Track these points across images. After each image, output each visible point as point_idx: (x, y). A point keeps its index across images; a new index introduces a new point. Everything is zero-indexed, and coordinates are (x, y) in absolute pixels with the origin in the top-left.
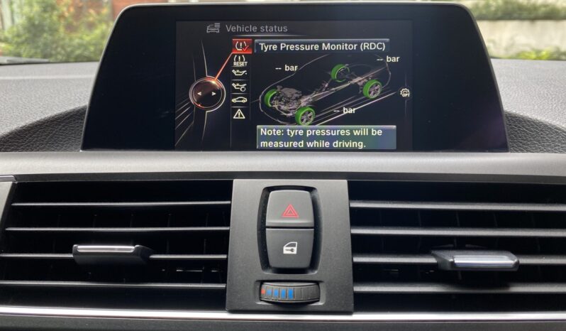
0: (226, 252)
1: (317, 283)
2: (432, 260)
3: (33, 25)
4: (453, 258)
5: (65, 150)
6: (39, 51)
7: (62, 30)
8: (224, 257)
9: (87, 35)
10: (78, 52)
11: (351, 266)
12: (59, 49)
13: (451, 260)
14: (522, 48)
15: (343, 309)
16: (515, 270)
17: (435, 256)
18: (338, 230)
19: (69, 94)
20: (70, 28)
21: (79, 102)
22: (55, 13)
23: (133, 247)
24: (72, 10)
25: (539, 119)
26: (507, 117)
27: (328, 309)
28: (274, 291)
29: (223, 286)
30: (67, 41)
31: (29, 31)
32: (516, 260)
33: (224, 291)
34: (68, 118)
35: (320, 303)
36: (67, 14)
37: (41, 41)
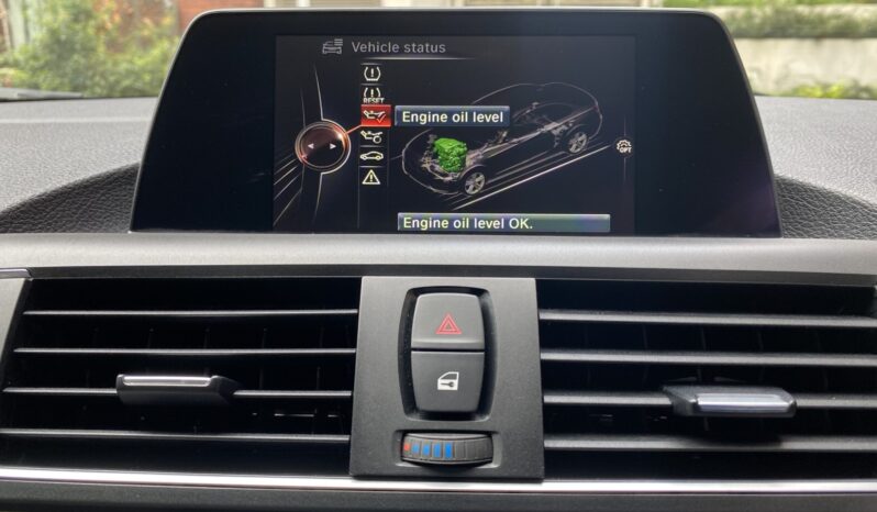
0: (350, 387)
1: (489, 434)
2: (663, 401)
3: (58, 42)
4: (696, 397)
5: (106, 231)
6: (66, 80)
7: (101, 49)
8: (347, 394)
9: (140, 57)
10: (126, 83)
11: (541, 408)
12: (97, 79)
13: (693, 401)
14: (803, 81)
15: (527, 475)
16: (791, 415)
17: (669, 395)
18: (521, 354)
19: (112, 146)
20: (114, 46)
21: (127, 159)
22: (92, 23)
23: (208, 379)
24: (117, 18)
25: (827, 187)
26: (779, 185)
27: (506, 475)
28: (424, 446)
29: (345, 438)
30: (109, 65)
31: (52, 51)
32: (791, 402)
33: (346, 447)
34: (111, 183)
35: (493, 466)
36: (109, 26)
37: (69, 66)
